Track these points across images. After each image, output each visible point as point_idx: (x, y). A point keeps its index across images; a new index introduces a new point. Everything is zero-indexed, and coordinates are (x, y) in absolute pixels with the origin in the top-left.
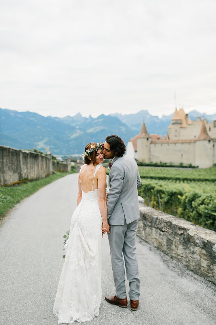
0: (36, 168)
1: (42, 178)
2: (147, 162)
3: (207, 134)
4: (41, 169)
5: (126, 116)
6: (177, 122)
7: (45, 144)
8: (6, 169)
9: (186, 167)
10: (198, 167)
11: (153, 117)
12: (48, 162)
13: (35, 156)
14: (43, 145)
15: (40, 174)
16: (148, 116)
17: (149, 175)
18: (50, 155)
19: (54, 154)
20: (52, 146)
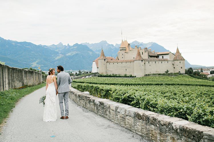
0: (32, 79)
1: (36, 85)
2: (105, 74)
3: (141, 56)
4: (35, 80)
5: (93, 45)
6: (123, 49)
7: (37, 63)
8: (15, 80)
9: (128, 77)
10: (136, 76)
11: (110, 45)
12: (39, 76)
13: (31, 72)
14: (36, 65)
15: (35, 83)
16: (107, 45)
17: (105, 82)
18: (41, 71)
19: (44, 71)
20: (42, 65)
